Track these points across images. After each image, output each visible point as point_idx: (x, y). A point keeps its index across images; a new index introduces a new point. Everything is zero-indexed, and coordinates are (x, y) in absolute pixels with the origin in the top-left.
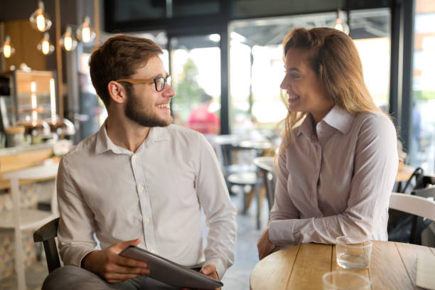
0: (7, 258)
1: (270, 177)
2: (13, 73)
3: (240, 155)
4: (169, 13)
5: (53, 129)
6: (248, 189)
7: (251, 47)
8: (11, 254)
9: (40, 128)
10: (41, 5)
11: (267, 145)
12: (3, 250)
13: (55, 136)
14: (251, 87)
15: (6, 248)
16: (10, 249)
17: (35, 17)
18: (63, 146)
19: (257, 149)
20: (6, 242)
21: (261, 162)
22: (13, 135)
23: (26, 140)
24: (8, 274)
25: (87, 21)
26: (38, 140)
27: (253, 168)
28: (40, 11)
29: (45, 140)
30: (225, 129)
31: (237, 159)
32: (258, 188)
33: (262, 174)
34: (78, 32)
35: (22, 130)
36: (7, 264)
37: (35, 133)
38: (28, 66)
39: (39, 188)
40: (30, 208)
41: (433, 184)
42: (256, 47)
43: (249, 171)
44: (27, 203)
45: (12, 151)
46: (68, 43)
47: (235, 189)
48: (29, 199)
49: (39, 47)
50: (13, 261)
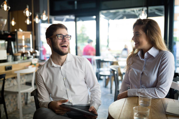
0: (15, 103)
1: (116, 73)
2: (16, 32)
3: (104, 64)
4: (76, 8)
5: (32, 54)
6: (107, 77)
7: (108, 20)
8: (16, 102)
9: (27, 53)
10: (28, 6)
11: (115, 60)
12: (13, 100)
13: (32, 57)
14: (108, 36)
15: (14, 99)
16: (16, 100)
17: (25, 11)
18: (35, 60)
19: (110, 62)
20: (14, 97)
21: (112, 67)
22: (17, 56)
23: (21, 58)
24: (15, 109)
25: (45, 12)
26: (26, 58)
27: (109, 69)
28: (27, 9)
29: (28, 58)
30: (98, 54)
31: (103, 66)
32: (111, 77)
33: (112, 72)
34: (41, 16)
35: (20, 54)
36: (15, 105)
37: (25, 55)
38: (22, 29)
39: (26, 77)
40: (23, 84)
41: (178, 76)
42: (110, 20)
43: (107, 71)
44: (22, 83)
45: (16, 62)
46: (37, 20)
47: (102, 77)
48: (23, 81)
49: (25, 22)
50: (17, 104)
